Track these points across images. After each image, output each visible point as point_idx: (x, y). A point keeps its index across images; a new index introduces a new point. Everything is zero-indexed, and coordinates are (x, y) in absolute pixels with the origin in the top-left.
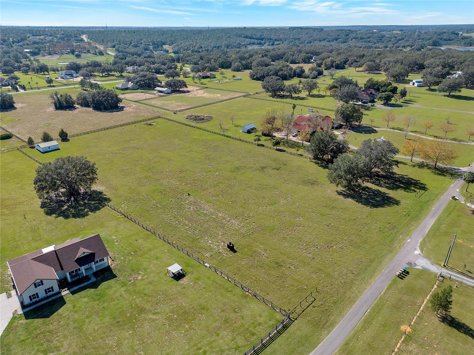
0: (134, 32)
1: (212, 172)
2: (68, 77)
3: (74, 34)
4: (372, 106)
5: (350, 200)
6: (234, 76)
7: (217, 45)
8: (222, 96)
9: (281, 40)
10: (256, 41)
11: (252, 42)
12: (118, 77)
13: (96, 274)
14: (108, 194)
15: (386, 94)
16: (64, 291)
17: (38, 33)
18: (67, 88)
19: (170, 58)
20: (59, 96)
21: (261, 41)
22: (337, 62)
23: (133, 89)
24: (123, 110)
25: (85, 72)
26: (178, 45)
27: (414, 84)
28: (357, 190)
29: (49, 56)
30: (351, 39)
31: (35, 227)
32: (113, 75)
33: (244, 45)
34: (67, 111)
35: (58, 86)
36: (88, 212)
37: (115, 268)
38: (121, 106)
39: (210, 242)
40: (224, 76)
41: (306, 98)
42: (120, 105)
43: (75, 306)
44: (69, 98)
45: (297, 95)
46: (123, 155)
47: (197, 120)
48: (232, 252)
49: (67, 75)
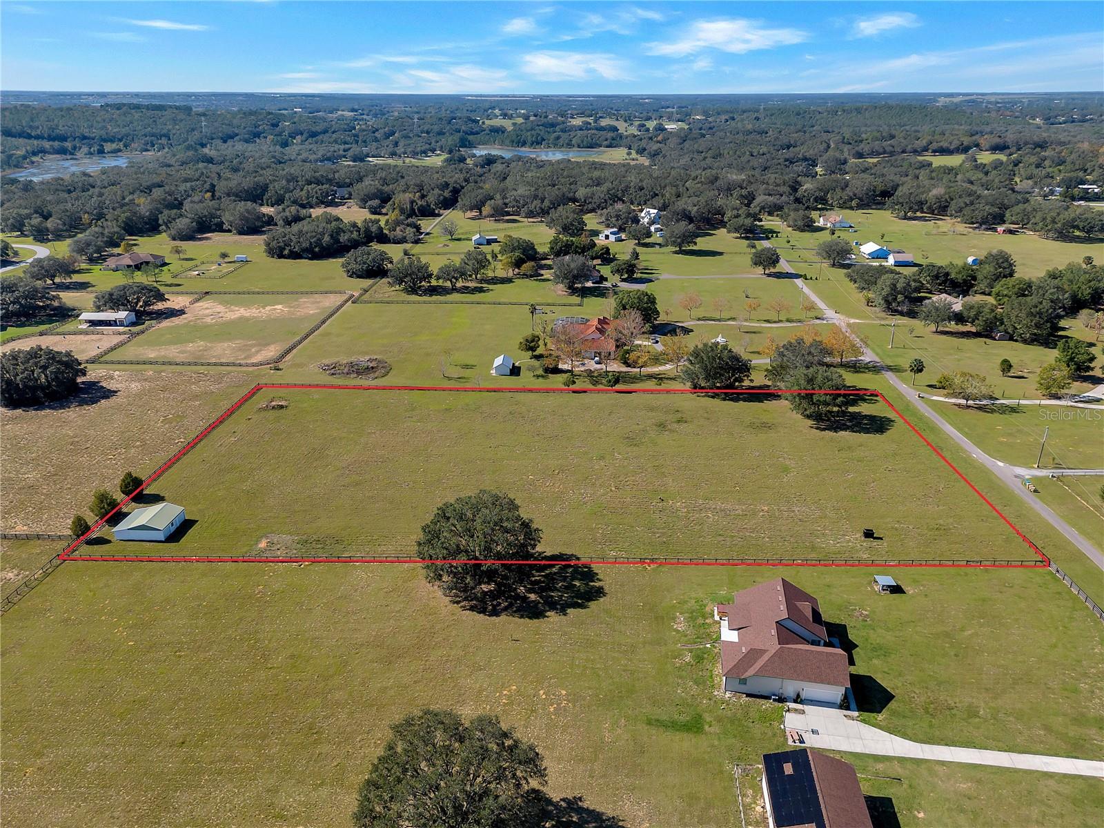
4: (614, 286)
6: (225, 256)
8: (291, 307)
27: (607, 237)
40: (182, 256)
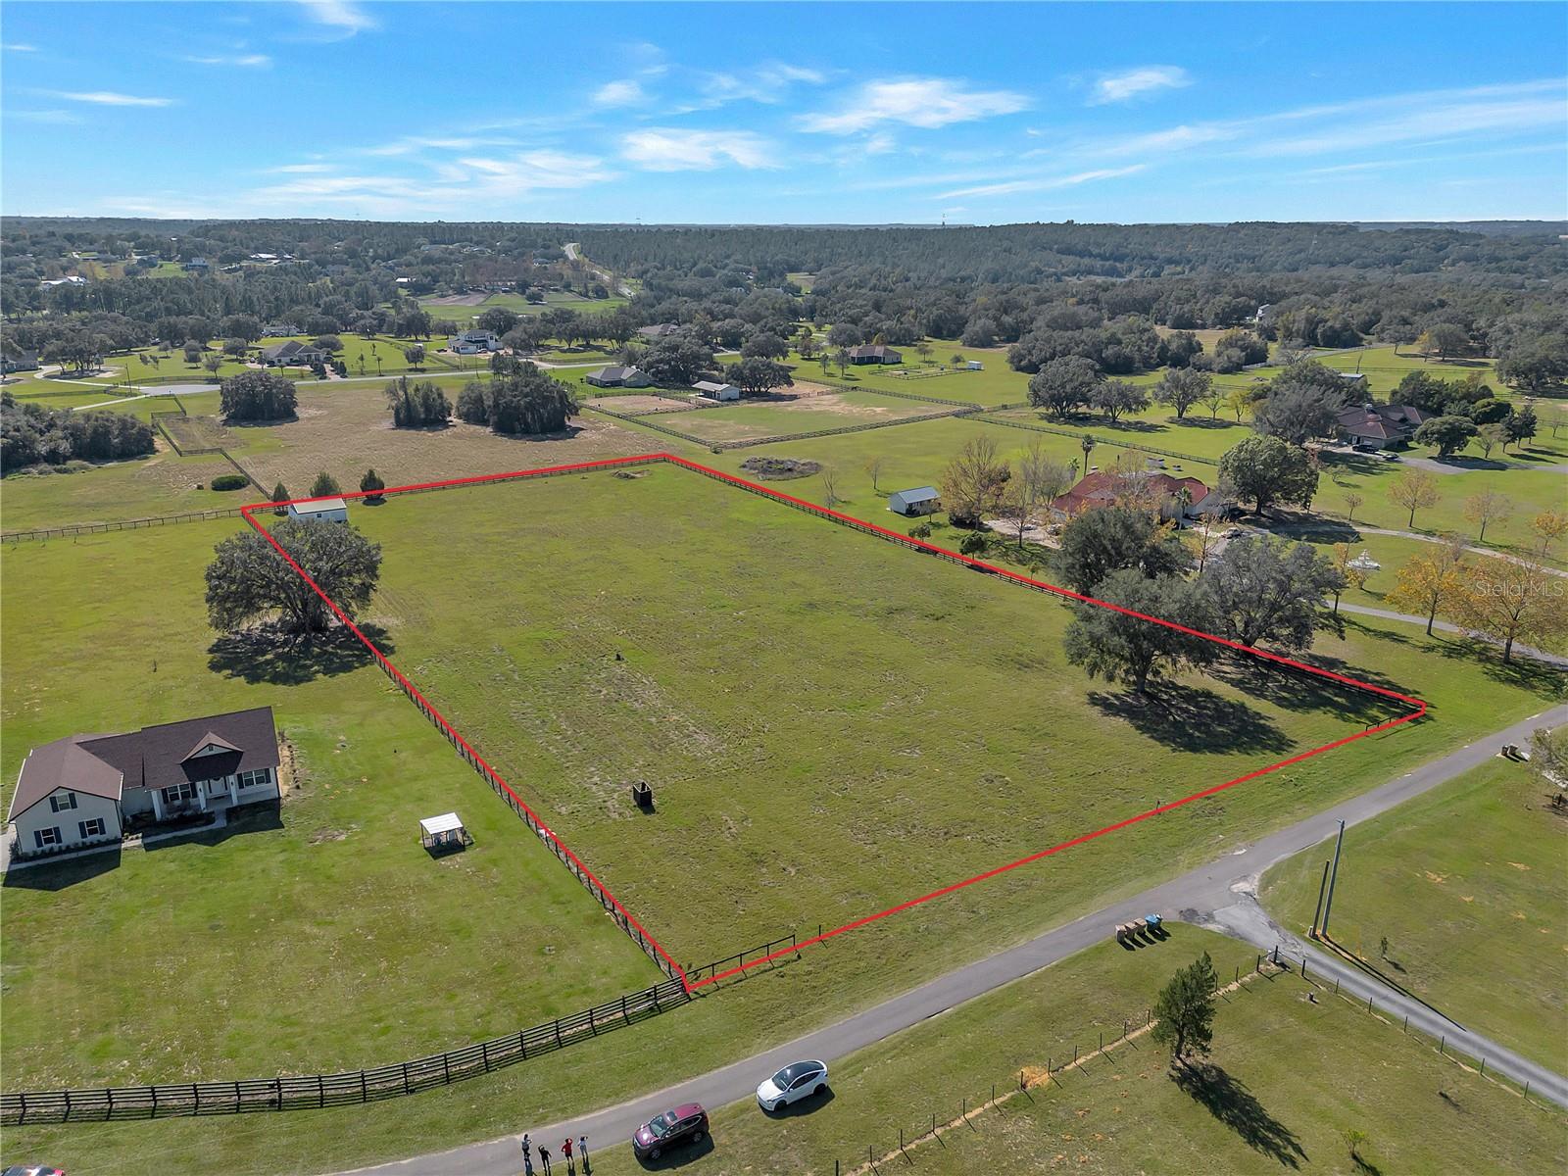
0: (713, 235)
1: (728, 610)
2: (472, 348)
3: (544, 239)
4: (1388, 460)
5: (1121, 722)
6: (958, 360)
7: (962, 273)
8: (890, 411)
9: (1189, 261)
10: (1098, 263)
11: (1083, 268)
12: (612, 353)
13: (232, 813)
14: (396, 638)
15: (1444, 423)
16: (132, 839)
17: (447, 236)
18: (453, 377)
19: (784, 306)
20: (411, 390)
21: (1118, 264)
22: (1329, 324)
23: (636, 385)
24: (573, 437)
25: (518, 335)
26: (833, 273)
28: (1165, 697)
29: (458, 297)
30: (1453, 260)
31: (163, 692)
32: (599, 349)
33: (1055, 274)
34: (423, 432)
35: (435, 370)
36: (318, 672)
37: (293, 806)
38: (573, 426)
39: (596, 779)
40: (928, 358)
41: (1163, 426)
42: (572, 422)
43: (137, 875)
44: (435, 396)
45: (1132, 418)
46: (502, 548)
47: (771, 473)
48: (640, 811)
49: (471, 341)
